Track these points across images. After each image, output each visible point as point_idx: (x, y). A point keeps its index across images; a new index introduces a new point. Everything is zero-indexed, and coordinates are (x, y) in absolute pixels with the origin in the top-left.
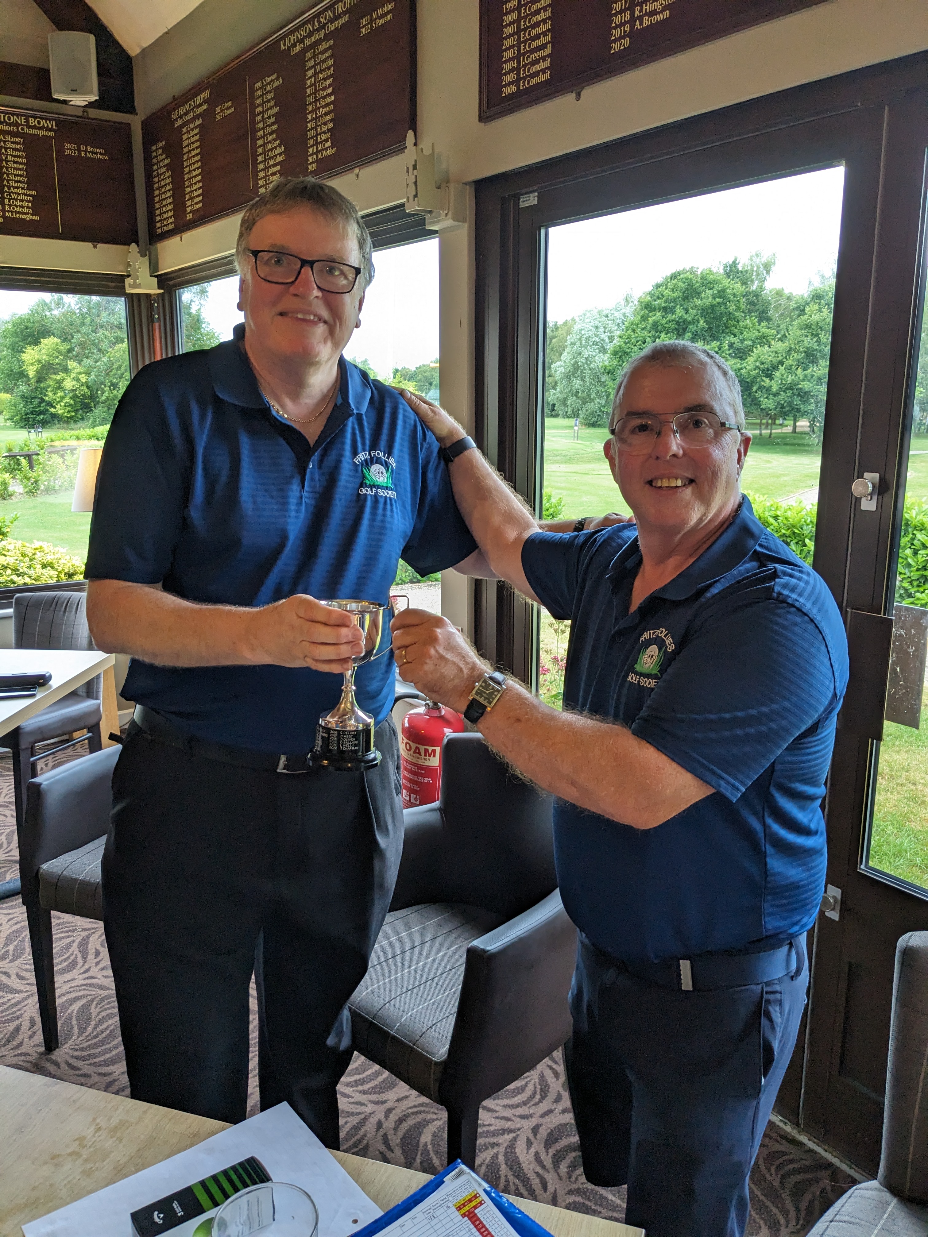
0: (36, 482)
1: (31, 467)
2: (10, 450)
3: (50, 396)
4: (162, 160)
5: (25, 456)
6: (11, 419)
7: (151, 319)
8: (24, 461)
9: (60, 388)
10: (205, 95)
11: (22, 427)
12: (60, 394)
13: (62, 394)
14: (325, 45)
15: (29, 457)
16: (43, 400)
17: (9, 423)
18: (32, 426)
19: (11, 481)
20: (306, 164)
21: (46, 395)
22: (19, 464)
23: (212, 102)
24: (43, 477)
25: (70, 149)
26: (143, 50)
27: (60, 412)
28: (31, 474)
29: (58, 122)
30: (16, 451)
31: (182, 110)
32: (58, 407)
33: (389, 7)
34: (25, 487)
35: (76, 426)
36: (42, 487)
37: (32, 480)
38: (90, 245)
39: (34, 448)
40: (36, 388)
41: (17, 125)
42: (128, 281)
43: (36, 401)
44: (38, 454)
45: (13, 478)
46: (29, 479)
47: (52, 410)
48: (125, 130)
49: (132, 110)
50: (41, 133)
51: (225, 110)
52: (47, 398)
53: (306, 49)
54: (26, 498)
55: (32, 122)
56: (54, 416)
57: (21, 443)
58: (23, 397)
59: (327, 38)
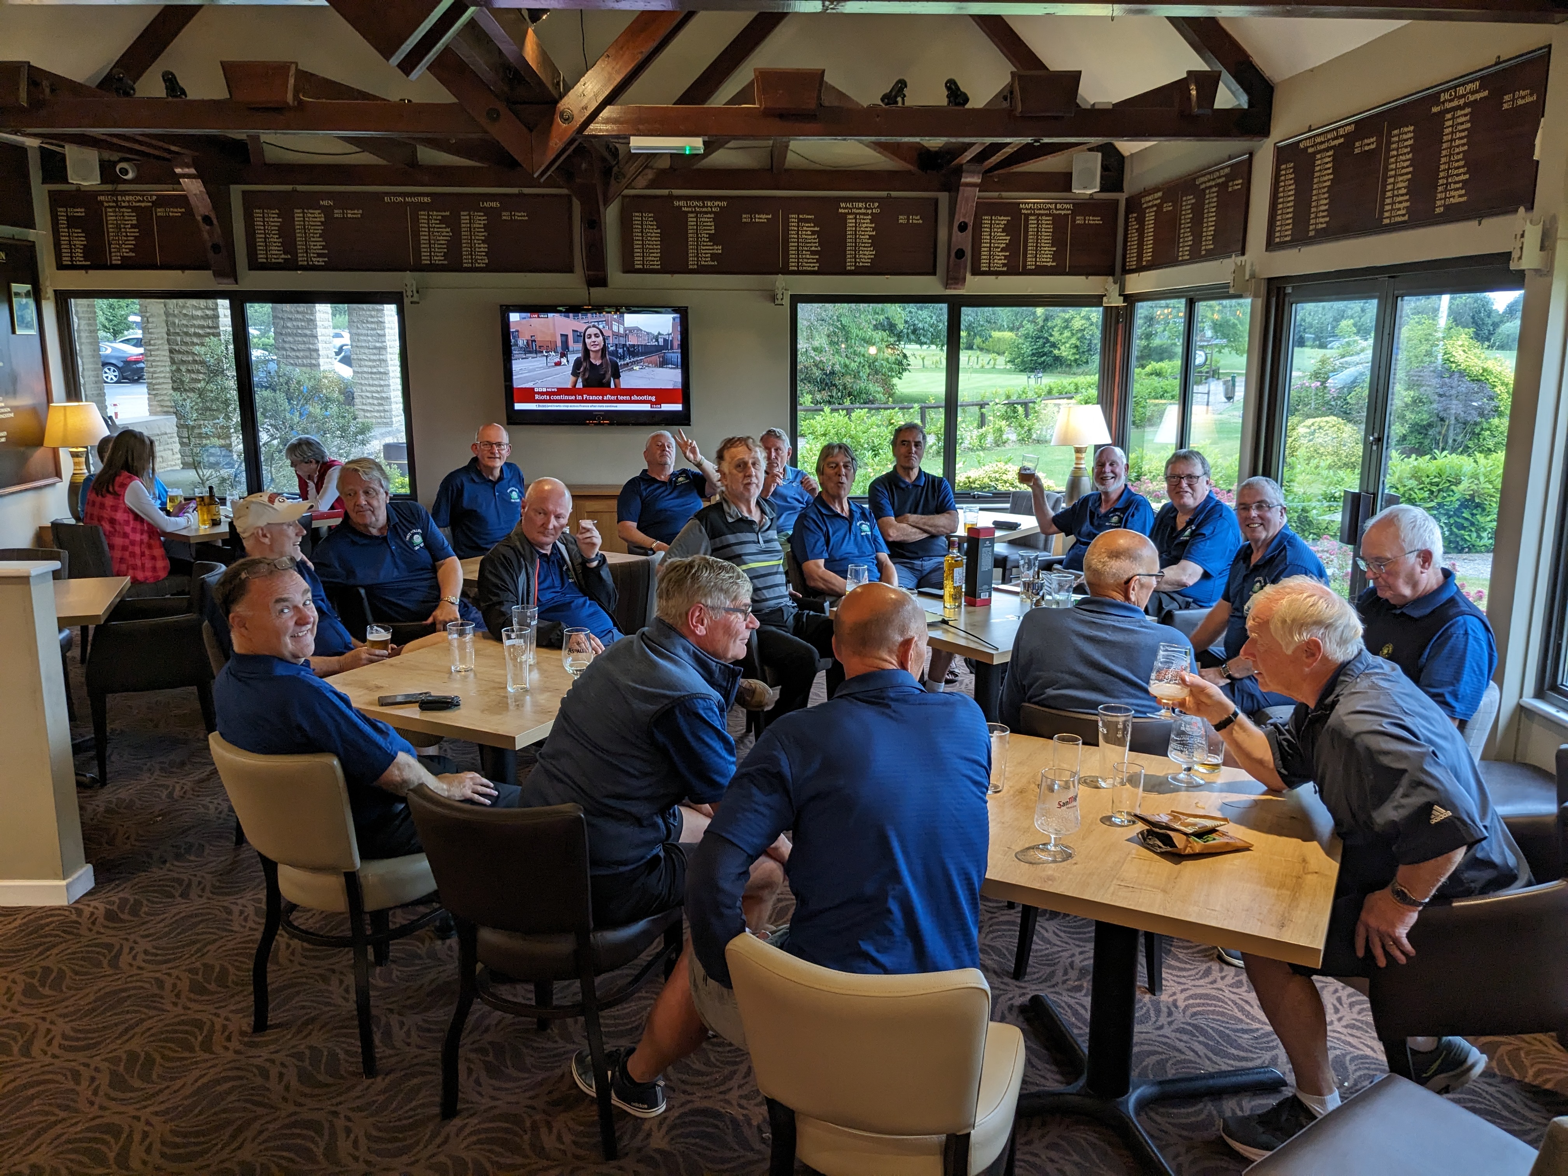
0: (1029, 430)
1: (1027, 416)
2: (1008, 397)
3: (1056, 336)
4: (1134, 226)
5: (1021, 404)
6: (1011, 361)
7: (1118, 322)
8: (1020, 409)
9: (1066, 327)
10: (1160, 194)
11: (1021, 371)
12: (1067, 334)
13: (1069, 334)
14: (1215, 189)
15: (1025, 405)
16: (1048, 341)
17: (1009, 366)
18: (1032, 370)
19: (1006, 429)
20: (1200, 251)
21: (1051, 335)
22: (1015, 411)
23: (1164, 200)
24: (1037, 426)
25: (1079, 220)
26: (1132, 155)
27: (1064, 354)
28: (1026, 423)
29: (1074, 204)
30: (1014, 398)
31: (1147, 198)
32: (1063, 348)
33: (1240, 181)
34: (1019, 435)
35: (1080, 371)
36: (1034, 436)
37: (1026, 428)
38: (1084, 277)
39: (1031, 395)
40: (1043, 327)
41: (1050, 209)
42: (1105, 299)
43: (1041, 341)
44: (1034, 402)
45: (1009, 426)
46: (1022, 427)
47: (1056, 352)
48: (1116, 202)
49: (1121, 190)
50: (1063, 212)
51: (1168, 207)
52: (1052, 339)
53: (1207, 188)
54: (1017, 446)
55: (1059, 206)
56: (1057, 359)
57: (1020, 389)
58: (1026, 336)
59: (1215, 186)
